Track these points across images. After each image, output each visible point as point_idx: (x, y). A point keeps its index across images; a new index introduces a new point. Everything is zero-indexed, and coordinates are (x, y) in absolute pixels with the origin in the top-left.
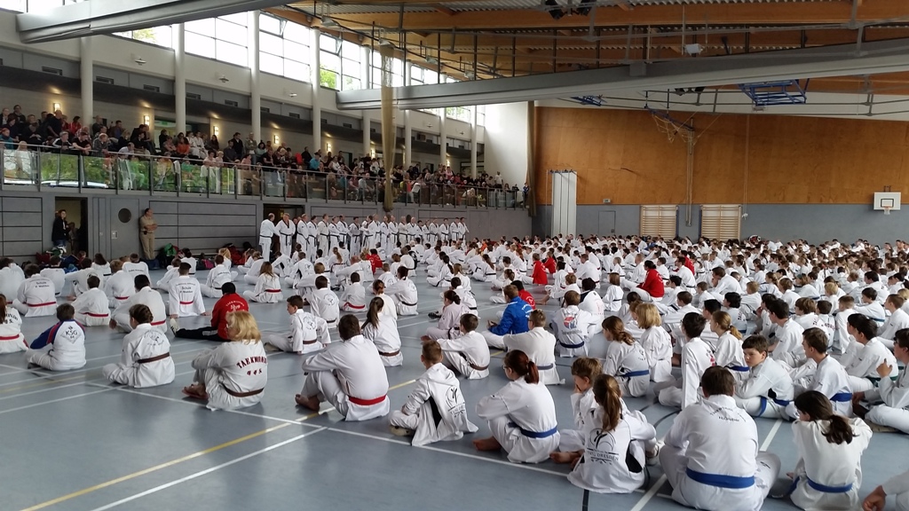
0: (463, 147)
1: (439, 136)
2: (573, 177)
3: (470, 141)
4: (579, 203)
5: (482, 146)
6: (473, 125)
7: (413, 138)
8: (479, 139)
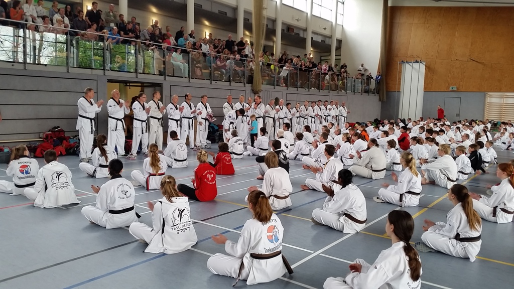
0: (325, 41)
1: (305, 30)
2: (422, 68)
3: (330, 37)
4: (426, 90)
5: (339, 42)
6: (334, 23)
7: (283, 30)
8: (338, 35)
